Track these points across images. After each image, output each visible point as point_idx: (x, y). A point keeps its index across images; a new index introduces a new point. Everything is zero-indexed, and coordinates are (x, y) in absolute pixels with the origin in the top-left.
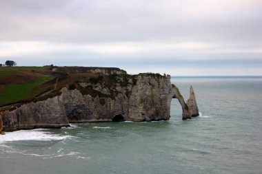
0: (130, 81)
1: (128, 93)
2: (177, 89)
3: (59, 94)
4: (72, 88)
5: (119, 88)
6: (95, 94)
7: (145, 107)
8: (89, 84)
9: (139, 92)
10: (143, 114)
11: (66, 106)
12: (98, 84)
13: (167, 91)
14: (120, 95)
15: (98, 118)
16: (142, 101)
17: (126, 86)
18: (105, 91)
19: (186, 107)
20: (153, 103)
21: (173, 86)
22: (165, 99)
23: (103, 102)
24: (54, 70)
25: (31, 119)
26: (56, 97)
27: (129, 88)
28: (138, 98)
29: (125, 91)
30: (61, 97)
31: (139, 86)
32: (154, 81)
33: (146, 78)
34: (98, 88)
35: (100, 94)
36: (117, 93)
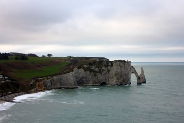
0: (110, 64)
1: (109, 71)
2: (134, 69)
3: (73, 71)
4: (79, 68)
5: (104, 68)
6: (91, 71)
7: (117, 78)
8: (88, 66)
9: (114, 70)
10: (116, 82)
11: (76, 77)
12: (93, 66)
13: (129, 69)
14: (104, 72)
15: (93, 84)
16: (116, 75)
17: (108, 67)
18: (97, 69)
19: (139, 78)
20: (121, 76)
21: (132, 67)
22: (128, 74)
23: (95, 75)
24: (72, 59)
25: (58, 84)
26: (71, 73)
27: (109, 68)
28: (114, 73)
29: (107, 70)
30: (73, 73)
31: (114, 67)
32: (122, 65)
33: (118, 63)
34: (93, 68)
35: (94, 71)
36: (103, 70)
